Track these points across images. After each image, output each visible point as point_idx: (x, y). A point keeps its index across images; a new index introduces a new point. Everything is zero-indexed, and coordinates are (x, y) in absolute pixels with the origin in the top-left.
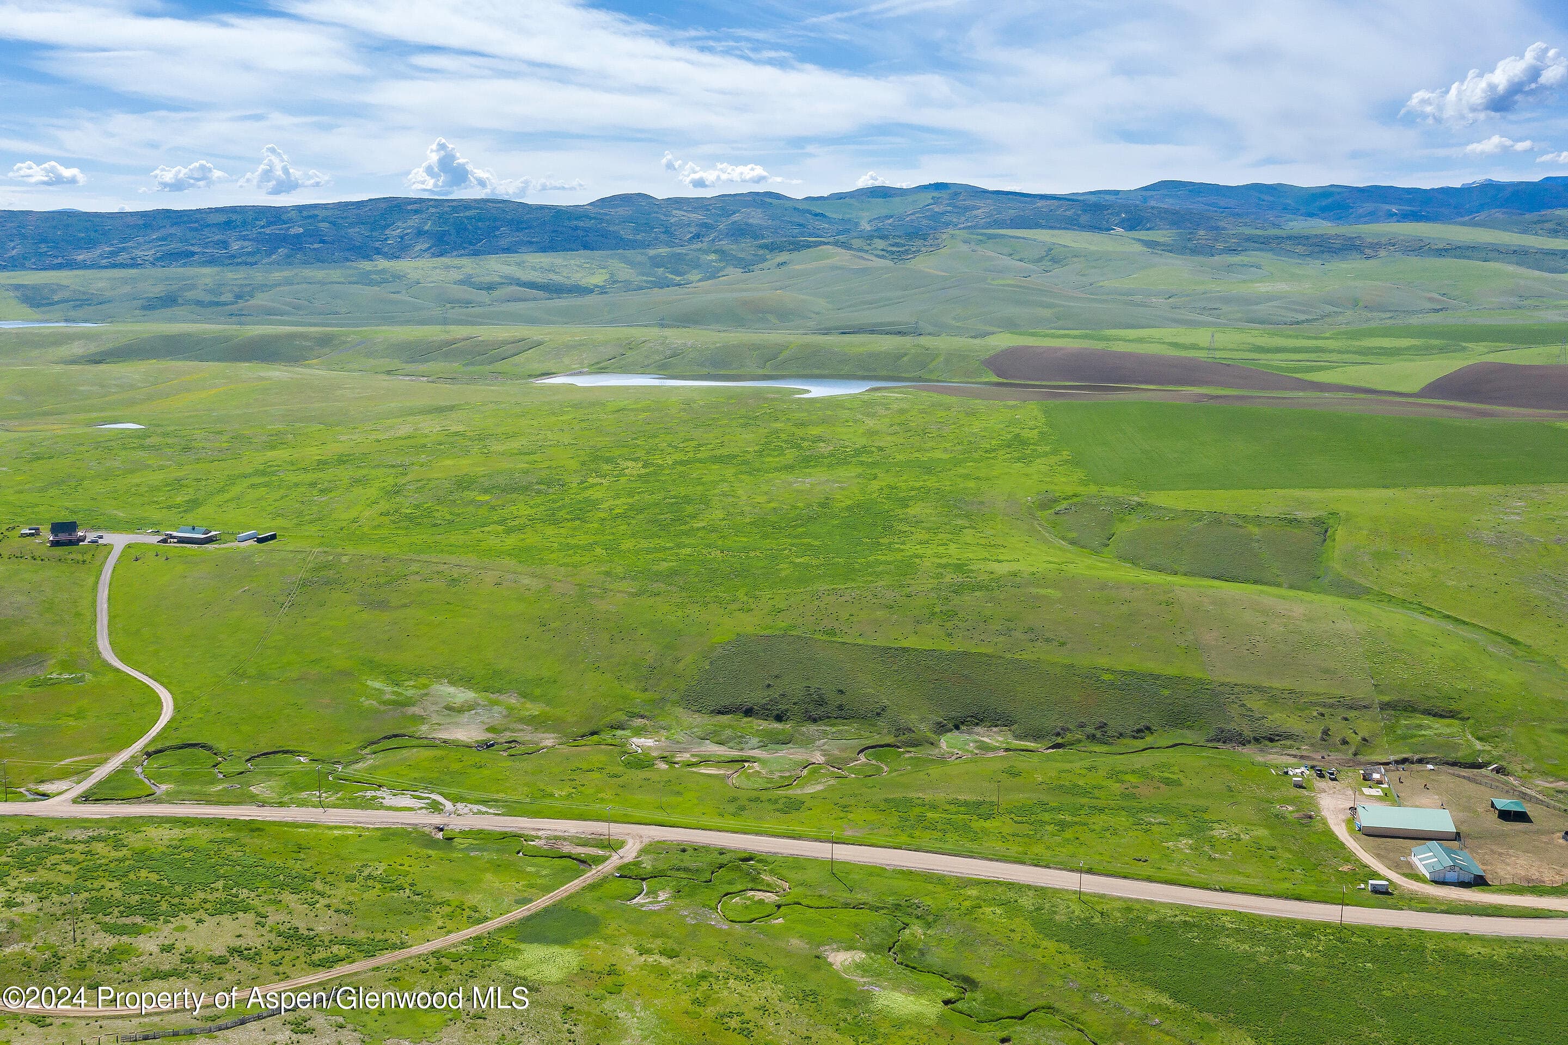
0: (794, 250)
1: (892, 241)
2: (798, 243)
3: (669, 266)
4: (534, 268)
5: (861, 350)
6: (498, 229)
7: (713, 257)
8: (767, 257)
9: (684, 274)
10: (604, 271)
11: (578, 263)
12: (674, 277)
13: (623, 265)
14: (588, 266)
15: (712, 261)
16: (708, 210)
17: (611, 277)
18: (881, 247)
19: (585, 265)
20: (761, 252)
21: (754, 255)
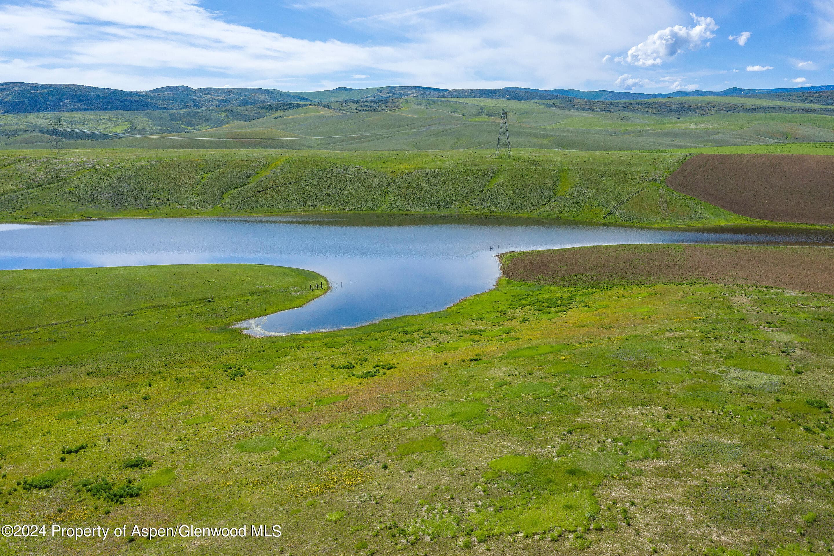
0: (287, 109)
1: (361, 104)
2: (290, 104)
3: (184, 120)
4: (66, 122)
5: (405, 166)
6: (63, 100)
7: (223, 114)
8: (266, 114)
9: (195, 125)
10: (127, 123)
11: (107, 117)
12: (186, 127)
13: (146, 119)
14: (115, 119)
15: (221, 117)
16: (229, 95)
17: (132, 127)
18: (355, 108)
19: (112, 119)
20: (261, 111)
21: (255, 113)
